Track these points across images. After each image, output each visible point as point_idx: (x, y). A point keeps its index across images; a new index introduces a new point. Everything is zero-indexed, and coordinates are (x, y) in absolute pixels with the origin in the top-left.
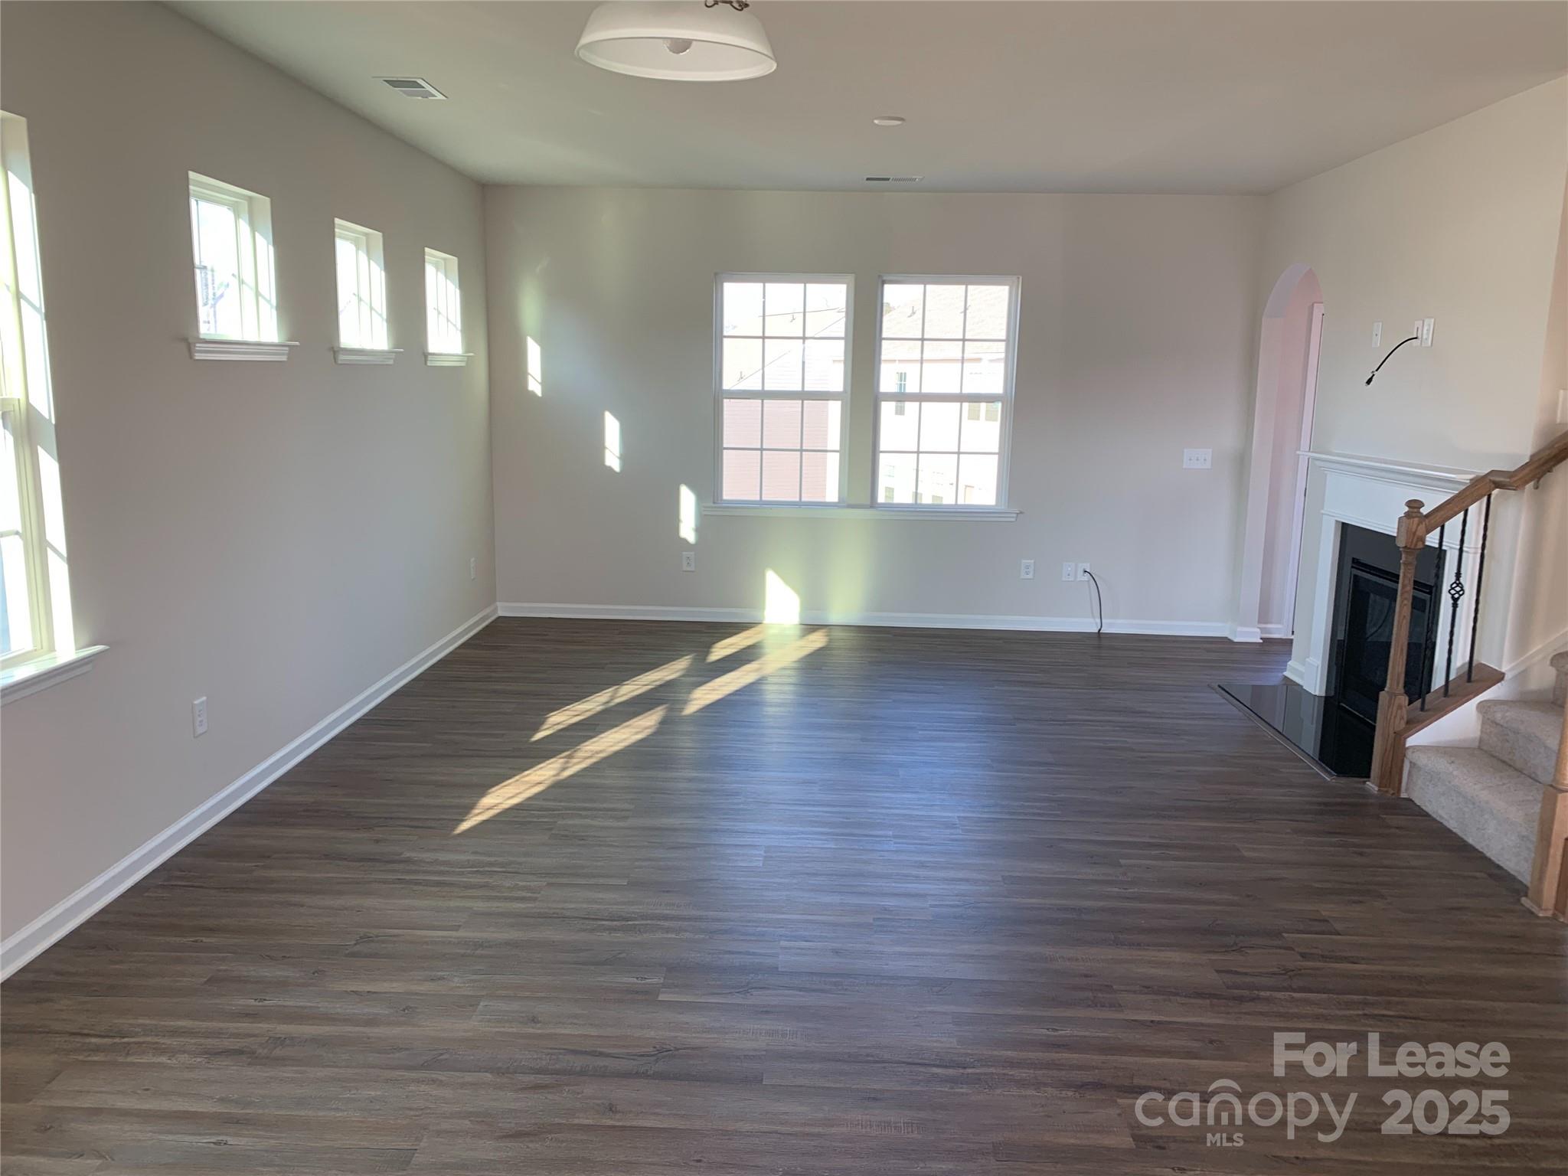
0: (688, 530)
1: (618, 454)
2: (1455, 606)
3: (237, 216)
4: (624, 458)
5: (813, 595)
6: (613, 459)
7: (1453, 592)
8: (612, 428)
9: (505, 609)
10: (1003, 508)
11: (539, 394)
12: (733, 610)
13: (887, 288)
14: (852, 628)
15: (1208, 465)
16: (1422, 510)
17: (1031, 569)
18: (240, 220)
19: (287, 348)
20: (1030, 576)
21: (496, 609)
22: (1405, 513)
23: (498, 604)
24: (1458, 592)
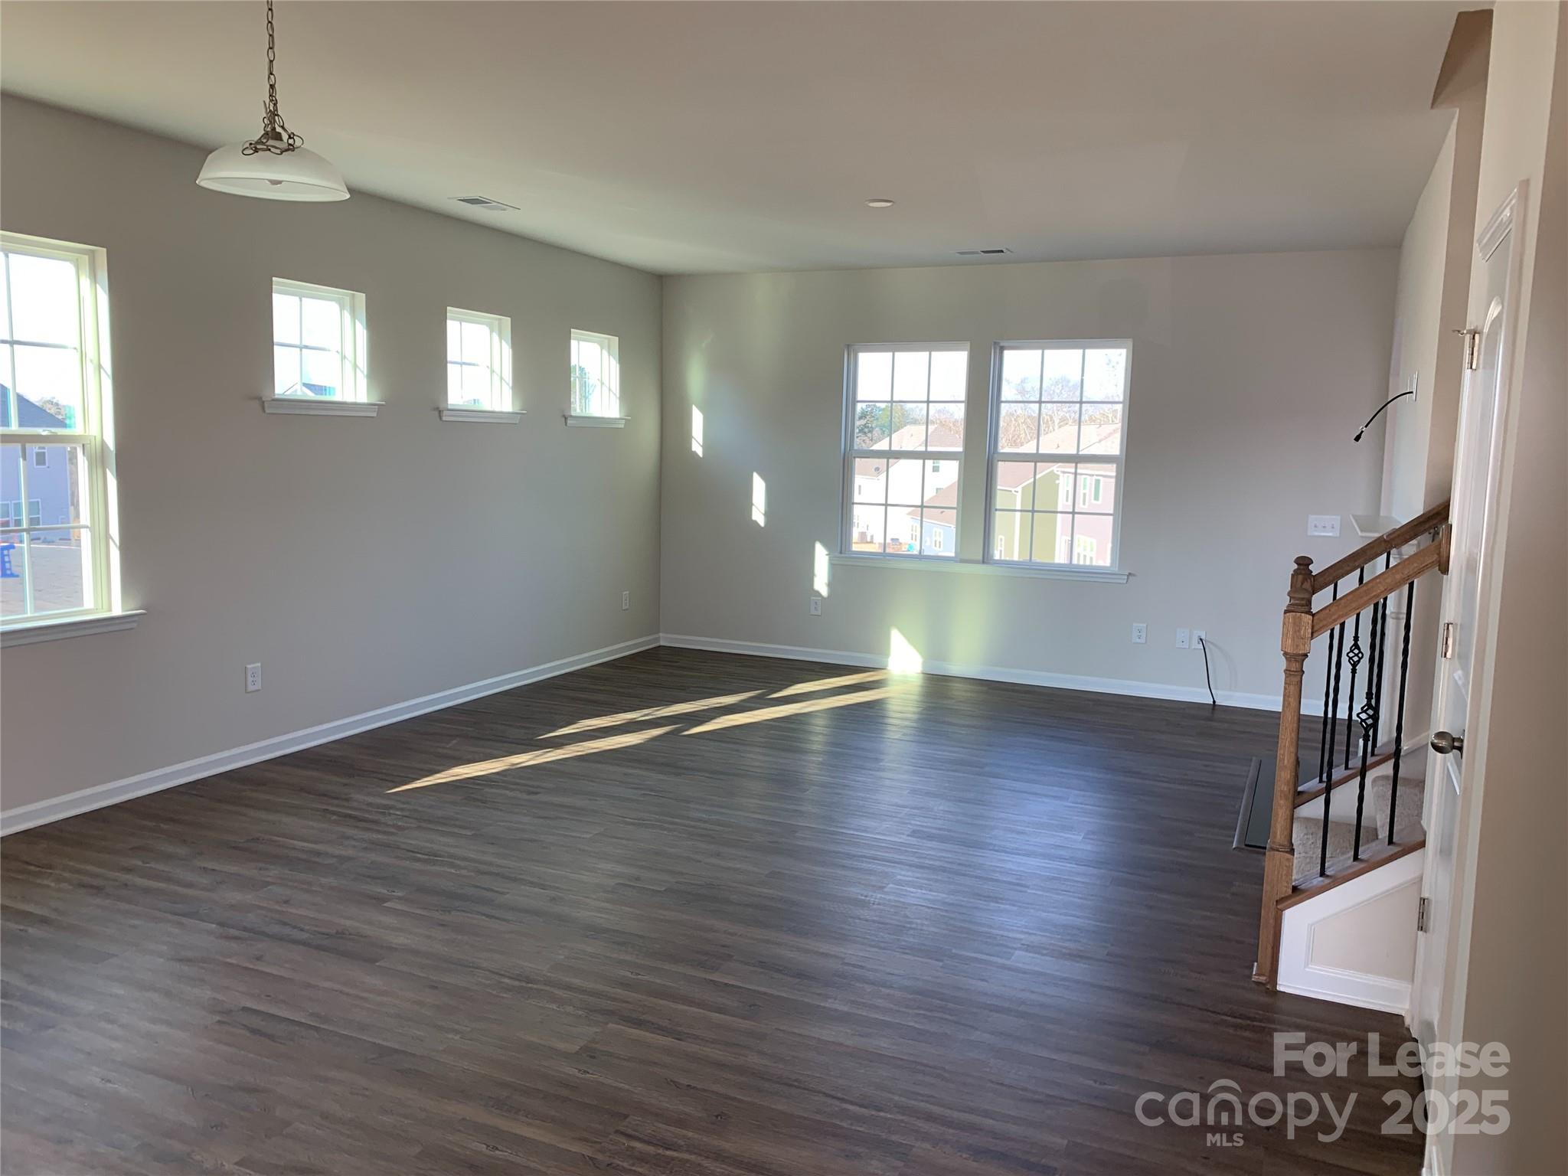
0: (821, 583)
1: (763, 512)
2: (1354, 671)
3: (342, 308)
4: (768, 514)
5: (934, 646)
6: (758, 516)
7: (1351, 655)
8: (759, 487)
9: (665, 640)
10: (1116, 570)
11: (701, 455)
12: (858, 655)
13: (1008, 355)
14: (972, 681)
15: (1336, 533)
16: (1311, 567)
17: (1143, 635)
18: (345, 311)
19: (376, 407)
20: (1143, 640)
21: (658, 639)
22: (1294, 571)
23: (661, 634)
24: (1357, 655)
